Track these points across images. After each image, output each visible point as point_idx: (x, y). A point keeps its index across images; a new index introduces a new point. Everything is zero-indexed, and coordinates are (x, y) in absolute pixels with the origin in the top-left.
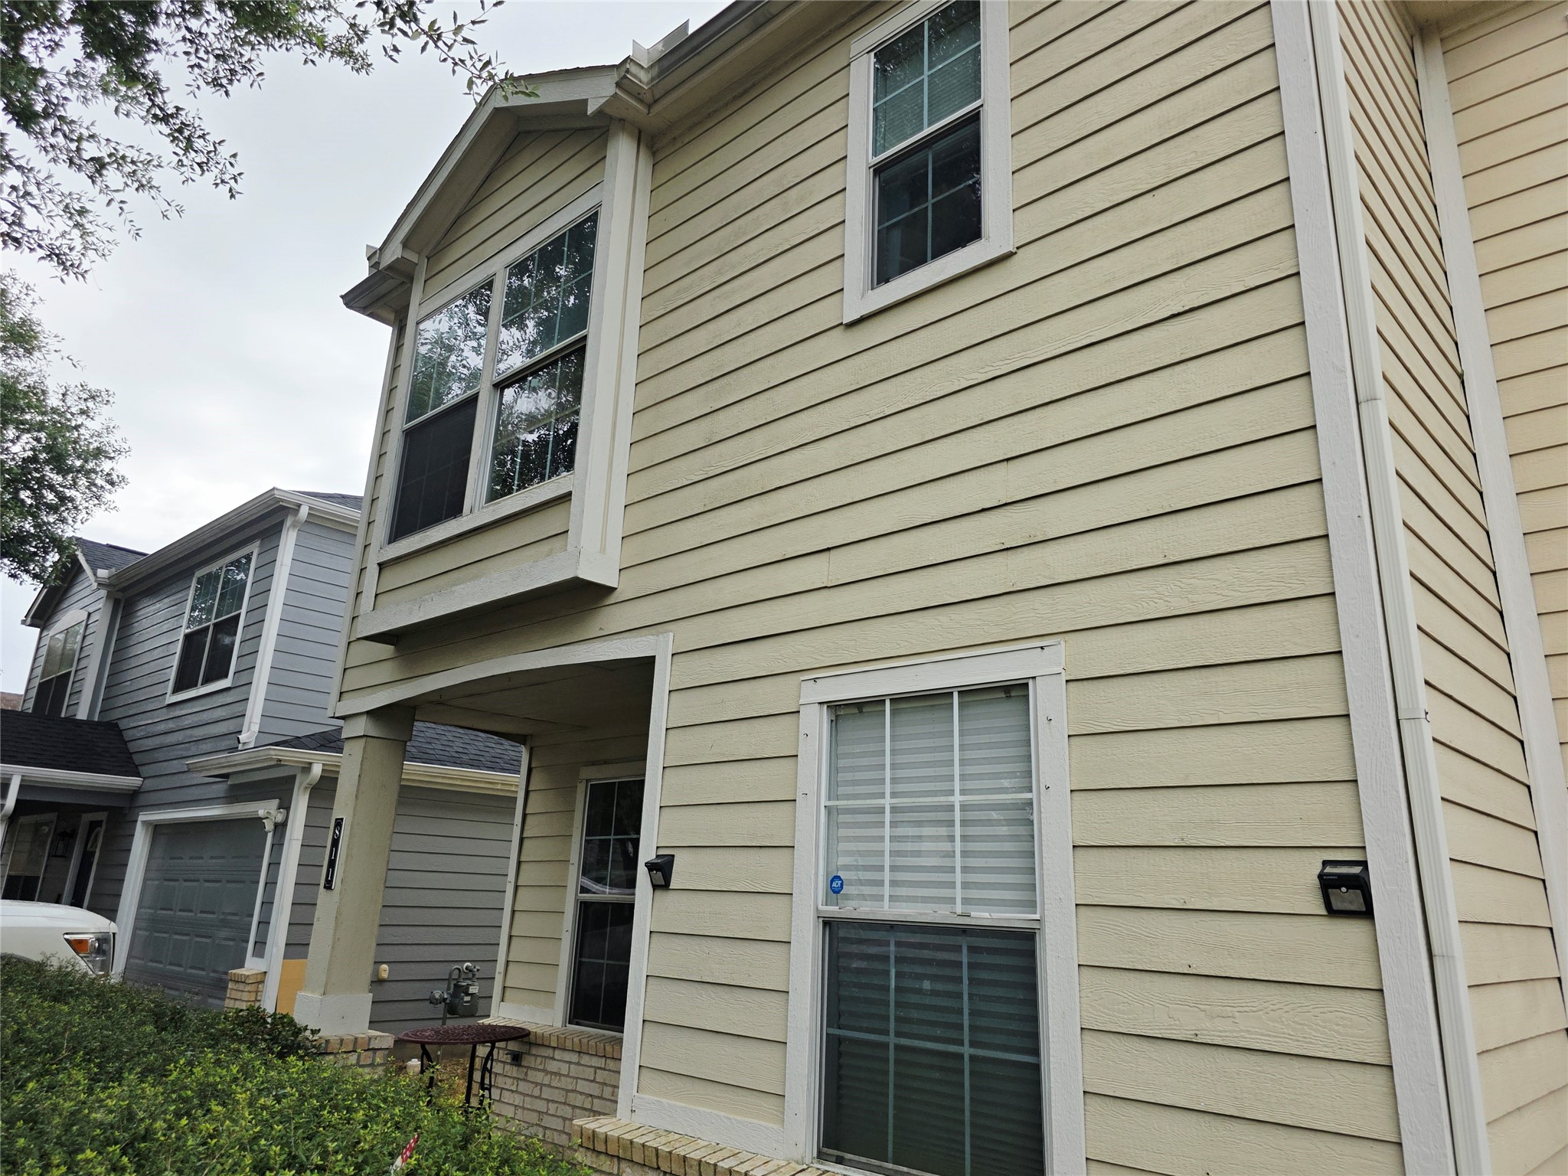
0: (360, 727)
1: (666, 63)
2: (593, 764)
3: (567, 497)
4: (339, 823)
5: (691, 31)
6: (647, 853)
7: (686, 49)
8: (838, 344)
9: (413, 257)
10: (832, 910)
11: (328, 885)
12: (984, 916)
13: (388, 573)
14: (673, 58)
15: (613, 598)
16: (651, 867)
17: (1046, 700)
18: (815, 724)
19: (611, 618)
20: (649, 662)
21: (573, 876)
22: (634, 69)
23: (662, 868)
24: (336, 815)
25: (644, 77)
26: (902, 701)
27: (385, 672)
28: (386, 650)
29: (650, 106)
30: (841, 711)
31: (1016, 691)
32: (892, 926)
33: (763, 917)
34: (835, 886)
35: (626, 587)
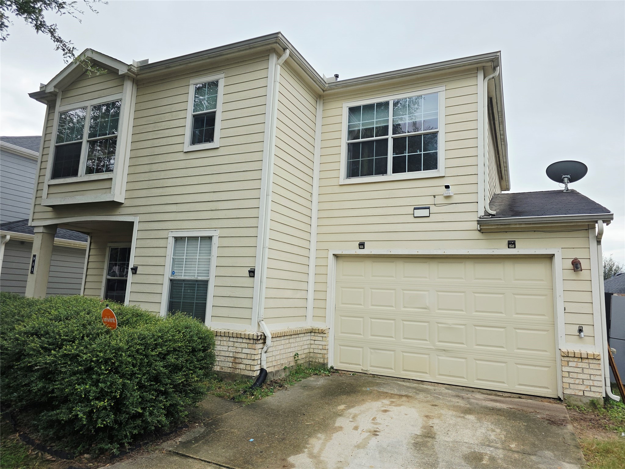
0: (41, 230)
1: (142, 68)
2: (112, 242)
3: (111, 179)
4: (34, 256)
5: (149, 63)
6: (131, 266)
7: (147, 67)
8: (182, 156)
9: (57, 90)
10: (172, 278)
11: (32, 272)
12: (200, 278)
13: (51, 188)
14: (144, 67)
15: (123, 206)
16: (132, 269)
17: (215, 240)
18: (171, 241)
19: (122, 210)
20: (132, 223)
21: (105, 272)
22: (133, 67)
23: (135, 270)
24: (33, 253)
25: (135, 69)
26: (190, 238)
27: (50, 215)
28: (50, 209)
29: (137, 75)
30: (177, 239)
31: (210, 238)
32: (184, 280)
33: (159, 279)
34: (173, 273)
35: (127, 203)
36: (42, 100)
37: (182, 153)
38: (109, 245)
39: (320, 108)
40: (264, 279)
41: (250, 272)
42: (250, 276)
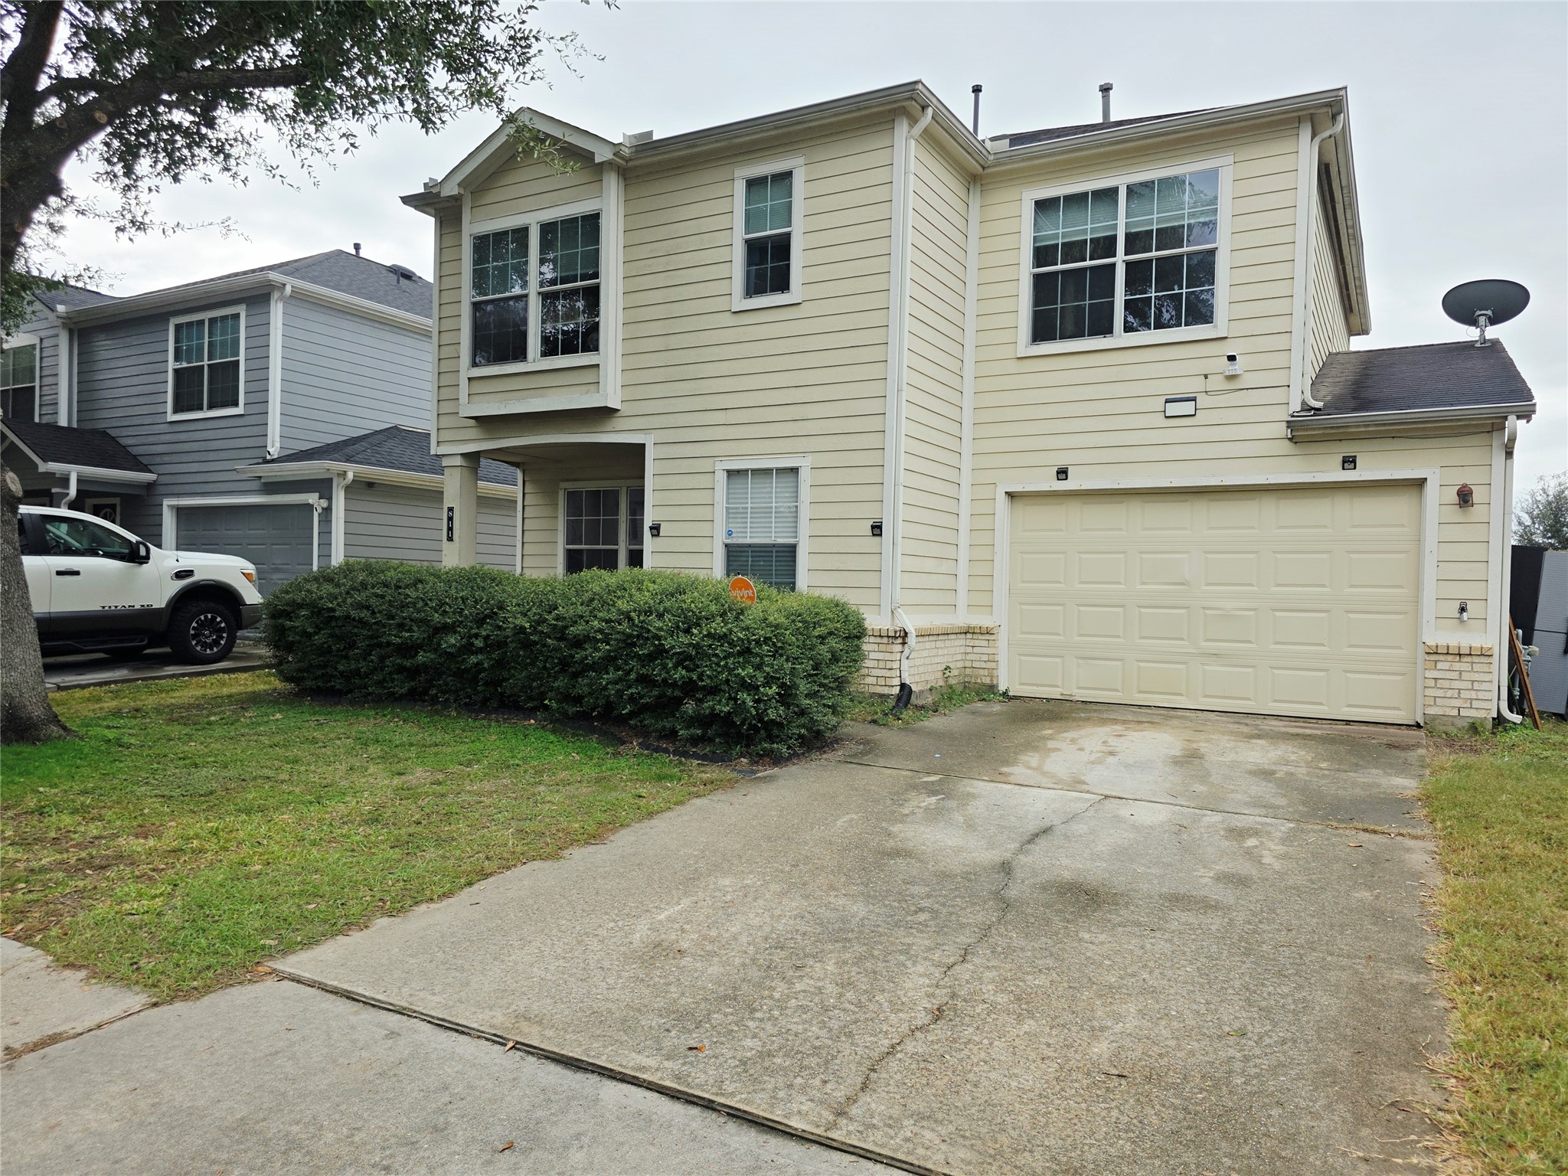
0: (458, 461)
1: (639, 148)
2: (568, 480)
3: (598, 366)
4: (451, 509)
5: (655, 138)
6: (648, 523)
7: (651, 146)
8: (729, 320)
9: (462, 192)
10: (729, 541)
11: (450, 539)
12: (781, 541)
13: (473, 383)
14: (645, 147)
15: (618, 414)
16: (651, 528)
17: (805, 475)
18: (721, 477)
19: (617, 423)
20: (643, 446)
21: (561, 537)
22: (623, 148)
23: (656, 530)
24: (447, 504)
25: (627, 150)
26: (756, 472)
27: (474, 433)
28: (473, 422)
29: (627, 161)
30: (731, 473)
31: (794, 471)
32: (750, 546)
33: (704, 544)
34: (730, 533)
35: (625, 409)
36: (428, 210)
37: (728, 313)
38: (564, 485)
39: (975, 202)
40: (899, 540)
41: (873, 527)
42: (874, 535)
